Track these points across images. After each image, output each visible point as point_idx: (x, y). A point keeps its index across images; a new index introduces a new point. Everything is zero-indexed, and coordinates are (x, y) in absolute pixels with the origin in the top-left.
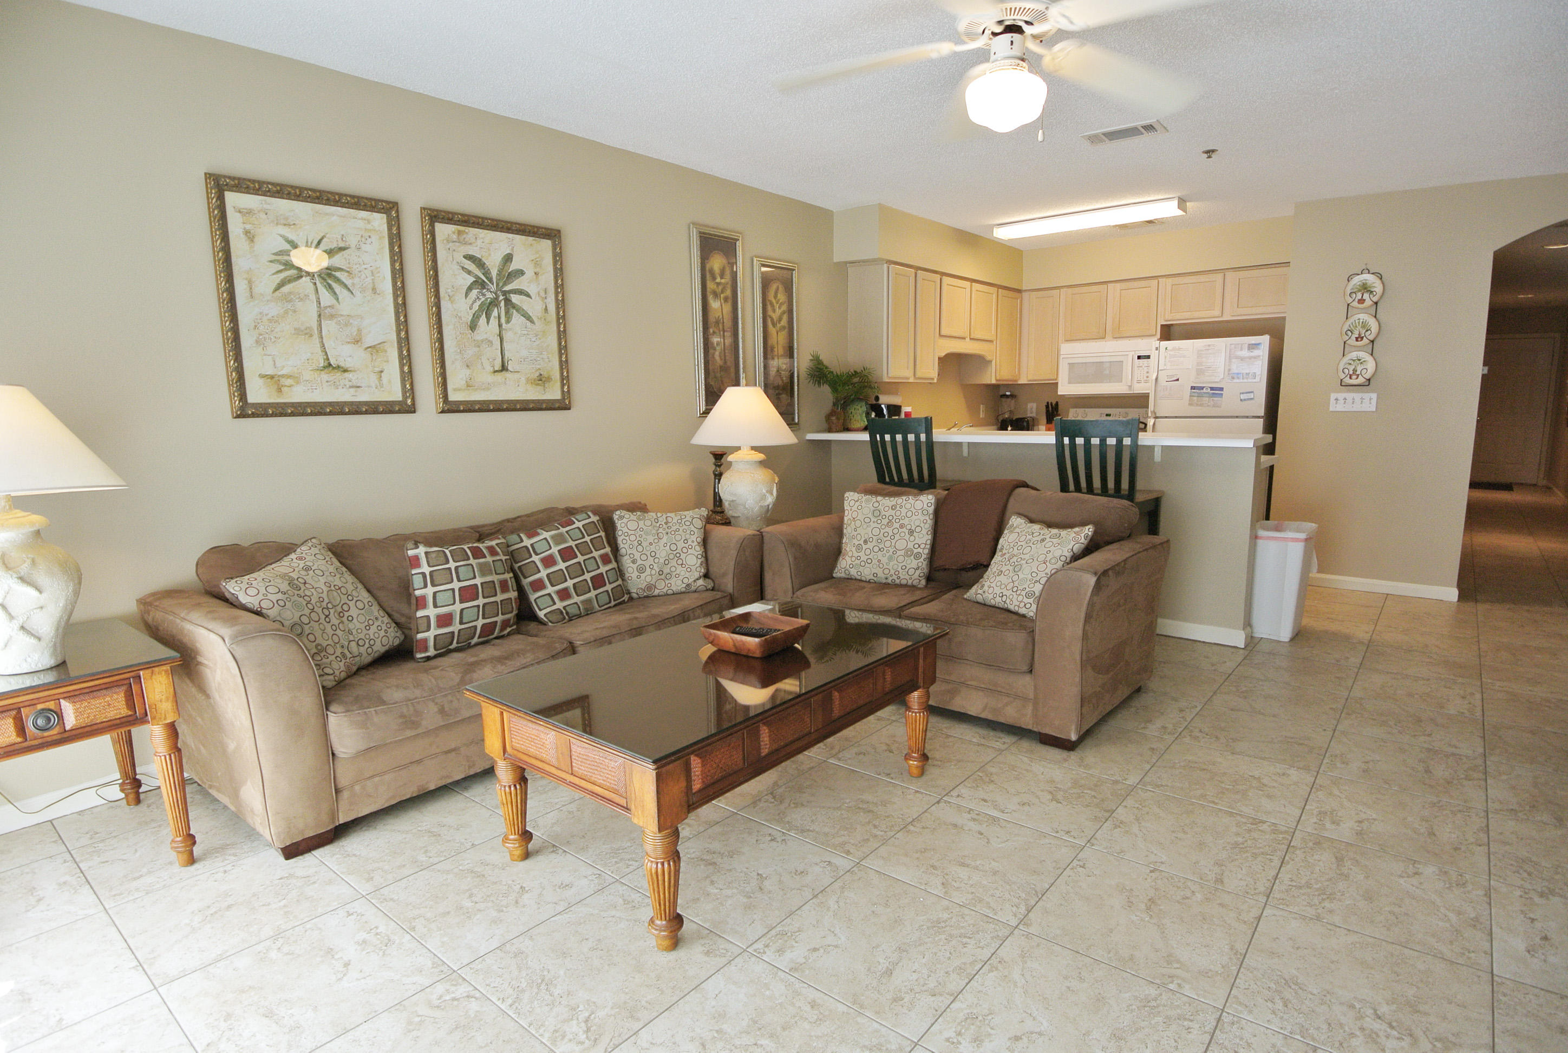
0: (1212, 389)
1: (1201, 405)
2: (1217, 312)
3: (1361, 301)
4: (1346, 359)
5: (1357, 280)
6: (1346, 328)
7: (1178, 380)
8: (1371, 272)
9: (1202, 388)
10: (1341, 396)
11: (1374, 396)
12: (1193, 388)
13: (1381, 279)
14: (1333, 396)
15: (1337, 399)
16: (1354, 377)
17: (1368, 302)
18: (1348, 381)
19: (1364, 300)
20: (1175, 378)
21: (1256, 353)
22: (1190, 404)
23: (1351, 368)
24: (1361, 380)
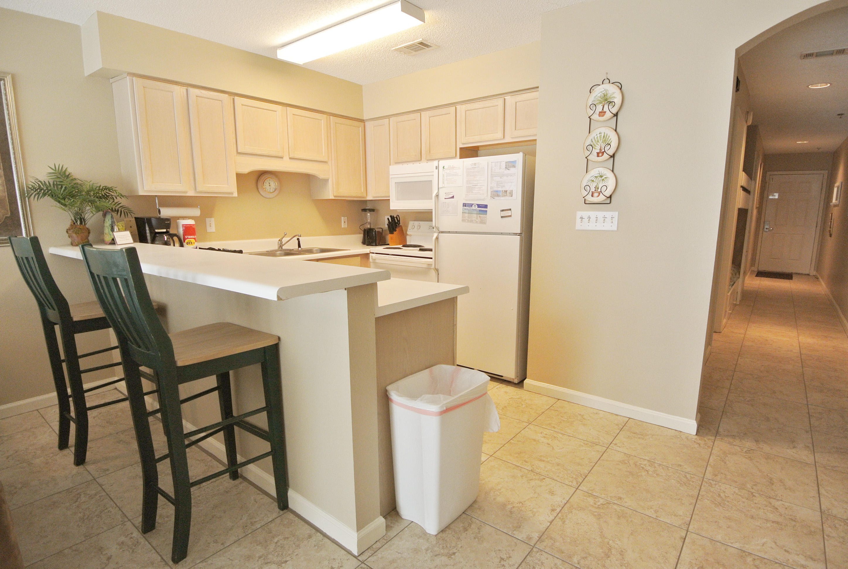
0: (479, 206)
1: (472, 221)
2: (499, 135)
3: (602, 113)
4: (589, 176)
5: (598, 92)
6: (588, 142)
7: (453, 197)
8: (611, 82)
9: (471, 205)
10: (585, 214)
11: (616, 214)
12: (465, 205)
13: (621, 89)
14: (579, 214)
15: (582, 218)
16: (596, 195)
17: (608, 115)
18: (589, 199)
19: (605, 112)
20: (451, 196)
21: (512, 170)
22: (463, 220)
23: (594, 184)
24: (602, 198)
